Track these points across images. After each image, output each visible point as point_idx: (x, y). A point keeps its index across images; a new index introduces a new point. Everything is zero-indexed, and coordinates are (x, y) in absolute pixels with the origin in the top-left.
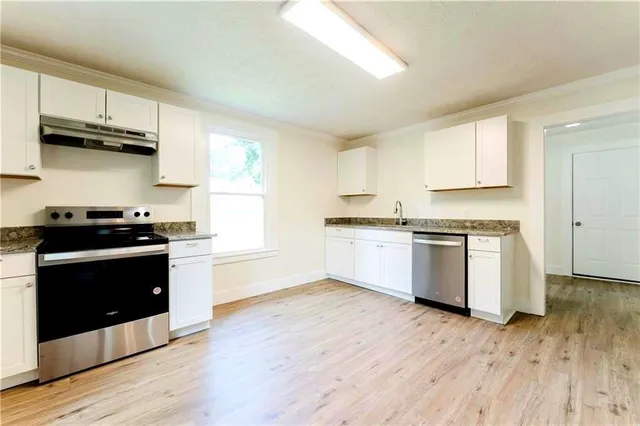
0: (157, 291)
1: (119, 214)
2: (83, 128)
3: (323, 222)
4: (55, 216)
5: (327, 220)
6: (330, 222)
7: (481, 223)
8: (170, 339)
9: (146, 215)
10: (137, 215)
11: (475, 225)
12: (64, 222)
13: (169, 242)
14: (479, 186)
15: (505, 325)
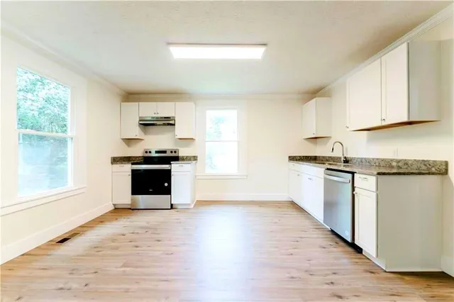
0: (166, 185)
1: (165, 152)
2: (150, 119)
3: (287, 159)
4: (146, 152)
5: (290, 157)
6: (292, 159)
7: (406, 163)
8: (172, 207)
9: (175, 152)
10: (172, 152)
11: (400, 164)
12: (148, 155)
13: (171, 164)
14: (384, 124)
15: (386, 272)
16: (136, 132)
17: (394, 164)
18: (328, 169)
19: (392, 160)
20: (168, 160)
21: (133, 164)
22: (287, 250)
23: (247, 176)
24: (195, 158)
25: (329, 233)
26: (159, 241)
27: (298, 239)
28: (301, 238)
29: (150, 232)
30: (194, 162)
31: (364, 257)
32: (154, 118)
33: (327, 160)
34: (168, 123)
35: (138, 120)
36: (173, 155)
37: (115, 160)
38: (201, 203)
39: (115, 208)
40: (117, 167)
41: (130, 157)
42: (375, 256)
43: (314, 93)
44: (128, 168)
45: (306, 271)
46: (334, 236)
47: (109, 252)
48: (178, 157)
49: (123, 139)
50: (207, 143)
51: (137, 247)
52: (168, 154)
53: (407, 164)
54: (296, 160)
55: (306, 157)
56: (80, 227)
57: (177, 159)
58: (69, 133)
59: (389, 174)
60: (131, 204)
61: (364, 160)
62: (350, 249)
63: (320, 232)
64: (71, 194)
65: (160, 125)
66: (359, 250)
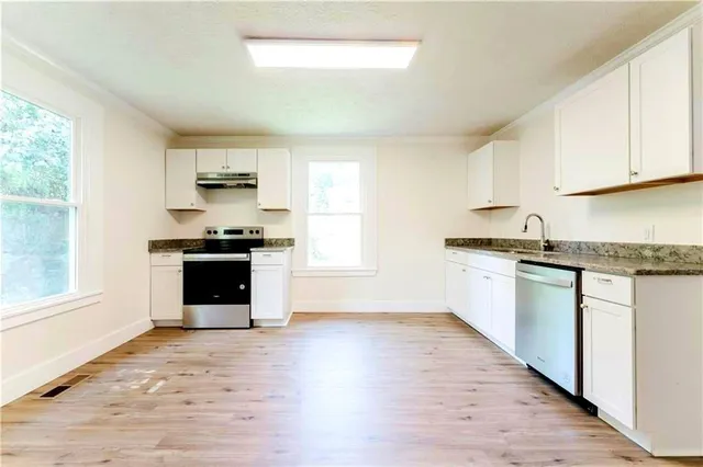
0: (242, 287)
1: (240, 232)
2: (215, 176)
3: (443, 243)
4: (209, 232)
5: (447, 240)
6: (451, 243)
7: (674, 252)
8: (252, 324)
9: (257, 232)
10: (251, 232)
11: (660, 254)
12: (213, 236)
13: (250, 252)
14: (635, 180)
15: (653, 457)
16: (190, 198)
17: (648, 253)
18: (522, 262)
19: (643, 247)
20: (245, 246)
21: (185, 252)
22: (459, 408)
23: (377, 271)
24: (290, 242)
25: (526, 373)
26: (229, 390)
27: (475, 386)
28: (481, 383)
29: (213, 372)
30: (289, 248)
31: (601, 424)
32: (221, 175)
33: (512, 246)
34: (246, 183)
35: (195, 178)
36: (255, 236)
37: (155, 246)
38: (300, 317)
39: (156, 328)
40: (158, 257)
41: (181, 241)
42: (631, 426)
43: (489, 133)
44: (177, 259)
45: (504, 455)
46: (536, 380)
47: (137, 415)
48: (262, 240)
49: (169, 210)
50: (310, 217)
51: (188, 403)
52: (246, 236)
53: (677, 254)
54: (458, 245)
55: (474, 239)
56: (90, 362)
57: (260, 243)
58: (71, 200)
59: (659, 273)
60: (183, 321)
61: (583, 246)
62: (572, 407)
63: (510, 372)
64: (76, 305)
65: (231, 187)
66: (590, 409)
